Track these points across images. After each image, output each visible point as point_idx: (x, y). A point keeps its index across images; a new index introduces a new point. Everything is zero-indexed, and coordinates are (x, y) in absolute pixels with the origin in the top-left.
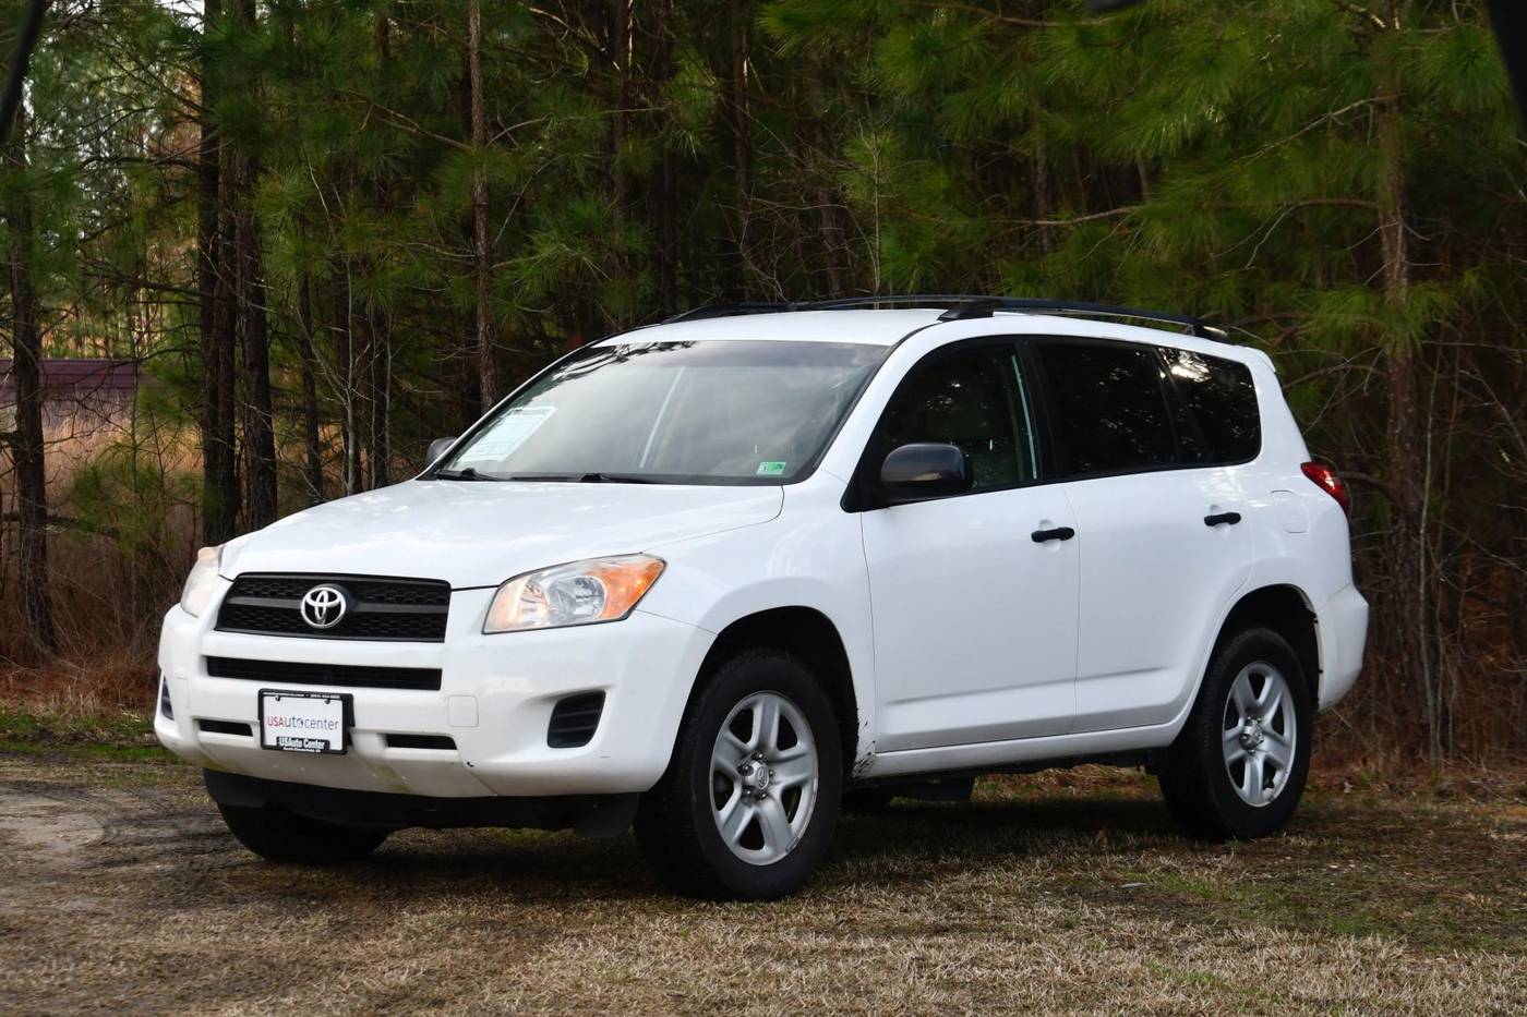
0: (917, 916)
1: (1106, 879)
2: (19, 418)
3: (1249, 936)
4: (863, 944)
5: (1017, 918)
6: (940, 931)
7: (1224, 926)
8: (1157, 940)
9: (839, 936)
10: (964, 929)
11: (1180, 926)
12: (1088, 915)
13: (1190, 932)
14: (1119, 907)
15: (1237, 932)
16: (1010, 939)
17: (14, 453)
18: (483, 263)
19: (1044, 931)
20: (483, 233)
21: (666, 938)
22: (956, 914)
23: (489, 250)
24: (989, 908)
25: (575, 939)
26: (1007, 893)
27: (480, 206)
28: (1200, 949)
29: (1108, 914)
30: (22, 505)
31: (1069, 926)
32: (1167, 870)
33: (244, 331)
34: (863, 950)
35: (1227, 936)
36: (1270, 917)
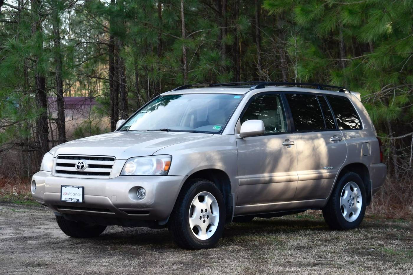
0: (308, 260)
1: (362, 248)
2: (58, 114)
3: (405, 266)
4: (293, 269)
5: (338, 261)
6: (315, 265)
7: (397, 263)
8: (378, 268)
9: (286, 267)
10: (322, 264)
11: (384, 263)
12: (358, 260)
13: (388, 265)
14: (367, 257)
15: (401, 265)
16: (335, 268)
17: (57, 124)
18: (185, 71)
19: (345, 265)
20: (185, 63)
21: (235, 267)
22: (320, 259)
23: (187, 67)
24: (329, 257)
25: (209, 268)
26: (334, 252)
27: (184, 55)
28: (391, 271)
29: (364, 259)
30: (59, 138)
31: (352, 263)
32: (380, 245)
33: (121, 90)
34: (293, 272)
35: (399, 266)
36: (411, 260)
